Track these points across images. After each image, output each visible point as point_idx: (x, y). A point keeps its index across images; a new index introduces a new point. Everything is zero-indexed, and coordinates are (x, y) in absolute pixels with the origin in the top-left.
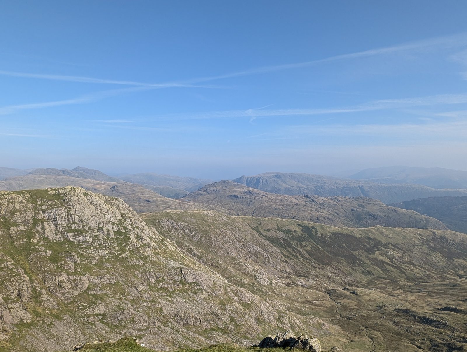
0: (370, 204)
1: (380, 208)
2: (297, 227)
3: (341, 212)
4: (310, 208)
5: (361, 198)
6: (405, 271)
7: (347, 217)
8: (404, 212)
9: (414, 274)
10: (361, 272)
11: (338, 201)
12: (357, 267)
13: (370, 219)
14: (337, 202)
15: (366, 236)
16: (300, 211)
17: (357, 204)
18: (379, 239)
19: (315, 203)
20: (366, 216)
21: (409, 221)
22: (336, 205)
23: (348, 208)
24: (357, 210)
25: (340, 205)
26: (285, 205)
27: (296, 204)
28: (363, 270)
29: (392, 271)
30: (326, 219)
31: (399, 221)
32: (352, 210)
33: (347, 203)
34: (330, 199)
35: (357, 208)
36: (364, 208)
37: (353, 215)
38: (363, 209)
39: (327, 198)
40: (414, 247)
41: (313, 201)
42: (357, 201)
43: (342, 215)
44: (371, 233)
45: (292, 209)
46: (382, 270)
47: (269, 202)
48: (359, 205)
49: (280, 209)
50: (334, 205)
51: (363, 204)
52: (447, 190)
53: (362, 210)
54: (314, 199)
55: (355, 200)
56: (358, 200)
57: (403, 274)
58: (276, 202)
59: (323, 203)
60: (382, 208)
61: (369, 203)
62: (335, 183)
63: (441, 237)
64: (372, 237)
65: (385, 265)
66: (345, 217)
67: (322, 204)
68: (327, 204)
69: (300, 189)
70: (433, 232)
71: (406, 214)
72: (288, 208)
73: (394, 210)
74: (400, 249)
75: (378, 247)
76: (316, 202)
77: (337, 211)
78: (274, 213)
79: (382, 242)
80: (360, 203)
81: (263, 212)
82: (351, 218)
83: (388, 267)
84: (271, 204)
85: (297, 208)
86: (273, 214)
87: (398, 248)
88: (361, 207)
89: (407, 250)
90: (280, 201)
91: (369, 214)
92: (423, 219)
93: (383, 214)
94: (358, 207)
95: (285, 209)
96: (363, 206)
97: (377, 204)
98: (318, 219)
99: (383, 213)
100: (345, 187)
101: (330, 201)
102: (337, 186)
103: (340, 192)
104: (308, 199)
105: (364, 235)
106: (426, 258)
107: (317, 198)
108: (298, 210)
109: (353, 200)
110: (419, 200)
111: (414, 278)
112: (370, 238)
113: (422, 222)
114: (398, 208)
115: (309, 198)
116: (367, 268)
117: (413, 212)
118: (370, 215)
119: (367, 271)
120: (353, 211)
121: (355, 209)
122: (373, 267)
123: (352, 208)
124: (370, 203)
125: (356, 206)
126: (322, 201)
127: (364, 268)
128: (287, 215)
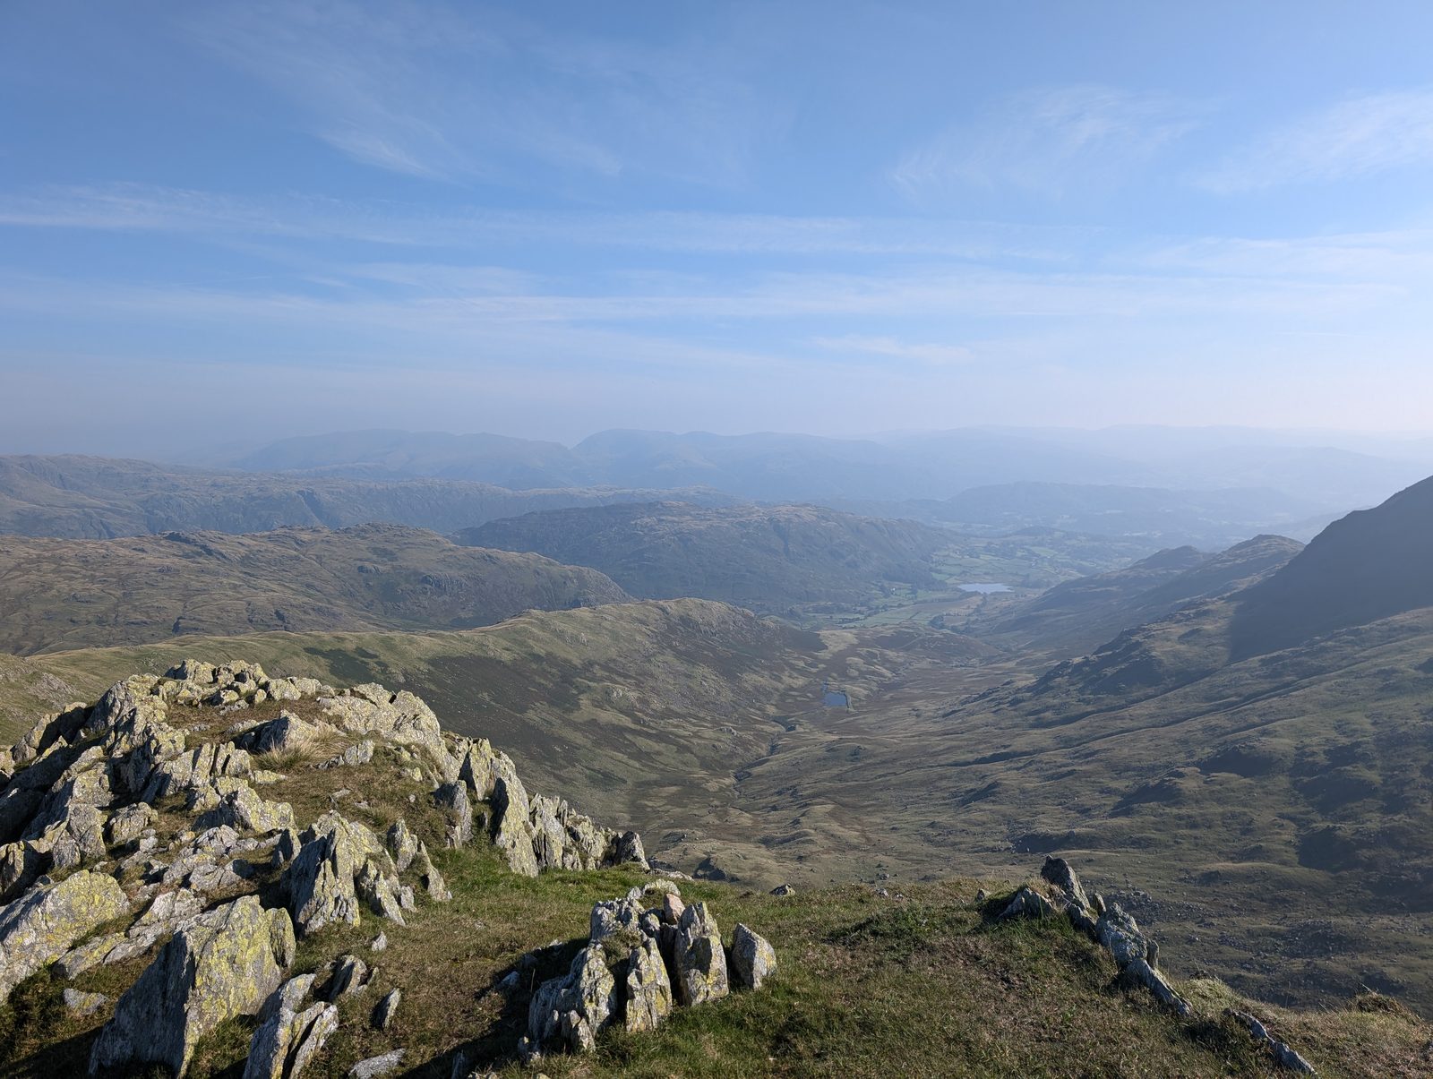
0: (410, 546)
1: (445, 553)
2: (310, 659)
3: (326, 581)
4: (225, 581)
5: (374, 529)
6: (686, 743)
7: (352, 594)
8: (517, 560)
9: (714, 746)
10: (586, 781)
11: (298, 544)
12: (566, 767)
13: (425, 593)
14: (296, 550)
15: (526, 653)
16: (192, 593)
17: (367, 549)
18: (563, 655)
19: (218, 559)
20: (411, 584)
21: (537, 585)
22: (297, 558)
23: (343, 565)
24: (377, 570)
25: (311, 558)
26: (115, 580)
27: (160, 571)
28: (588, 772)
29: (659, 753)
30: (311, 611)
31: (509, 589)
32: (361, 569)
33: (335, 549)
34: (266, 540)
35: (375, 562)
36: (396, 559)
37: (368, 587)
38: (394, 563)
39: (254, 537)
40: (650, 661)
41: (209, 552)
42: (363, 538)
43: (333, 592)
44: (534, 640)
45: (154, 591)
46: (631, 756)
47: (28, 572)
48: (375, 551)
49: (100, 598)
50: (291, 558)
51: (390, 547)
52: (541, 493)
53: (393, 567)
54: (213, 546)
55: (358, 536)
56: (368, 536)
57: (689, 754)
58: (62, 568)
59: (247, 557)
60: (450, 553)
61: (405, 544)
62: (214, 485)
63: (681, 618)
64: (542, 653)
65: (629, 736)
66: (344, 598)
67: (245, 560)
68: (263, 559)
69: (86, 514)
70: (661, 609)
71: (522, 565)
72: (134, 589)
73: (489, 556)
74: (626, 676)
75: (574, 680)
76: (221, 554)
77: (311, 580)
78: (75, 618)
79: (574, 663)
80: (378, 546)
81: (17, 617)
82: (365, 600)
83: (642, 743)
84: (43, 579)
85: (172, 584)
86: (72, 621)
87: (620, 674)
88: (385, 559)
89: (640, 675)
90: (81, 564)
91: (421, 578)
92: (570, 574)
93: (462, 573)
94: (375, 557)
95: (119, 593)
96: (391, 556)
97: (432, 543)
98: (280, 617)
99: (459, 569)
100: (254, 499)
101: (271, 546)
102: (224, 497)
103: (241, 516)
104: (185, 546)
105: (516, 648)
106: (688, 687)
107: (219, 541)
108: (180, 591)
109: (349, 535)
110: (504, 523)
111: (718, 758)
112: (537, 658)
113: (569, 583)
114: (495, 550)
115: (187, 541)
116: (595, 763)
117: (541, 559)
118: (425, 580)
119: (599, 772)
120: (364, 575)
121: (368, 565)
122: (604, 753)
123: (359, 563)
124: (411, 541)
125: (370, 555)
126: (242, 550)
127: (584, 763)
128: (145, 619)
